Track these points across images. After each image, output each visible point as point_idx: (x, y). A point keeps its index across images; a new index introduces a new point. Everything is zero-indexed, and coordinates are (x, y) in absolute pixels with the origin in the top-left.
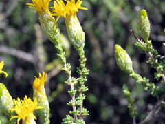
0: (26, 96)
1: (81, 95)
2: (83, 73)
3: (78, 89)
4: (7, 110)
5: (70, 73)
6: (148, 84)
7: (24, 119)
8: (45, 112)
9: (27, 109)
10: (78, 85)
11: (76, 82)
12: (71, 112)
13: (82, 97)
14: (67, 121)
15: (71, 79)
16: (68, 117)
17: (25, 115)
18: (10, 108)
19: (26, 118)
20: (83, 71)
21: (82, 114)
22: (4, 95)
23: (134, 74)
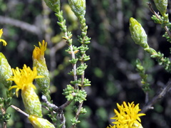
0: (25, 65)
1: (82, 64)
2: (84, 41)
3: (79, 58)
4: (5, 80)
5: (71, 41)
6: (163, 59)
7: (23, 89)
8: (45, 82)
9: (26, 78)
10: (79, 54)
11: (77, 51)
12: (72, 82)
13: (84, 66)
14: (68, 91)
15: (72, 47)
16: (69, 87)
17: (24, 85)
18: (9, 78)
19: (25, 88)
20: (84, 39)
21: (84, 84)
22: (3, 65)
23: (148, 48)
